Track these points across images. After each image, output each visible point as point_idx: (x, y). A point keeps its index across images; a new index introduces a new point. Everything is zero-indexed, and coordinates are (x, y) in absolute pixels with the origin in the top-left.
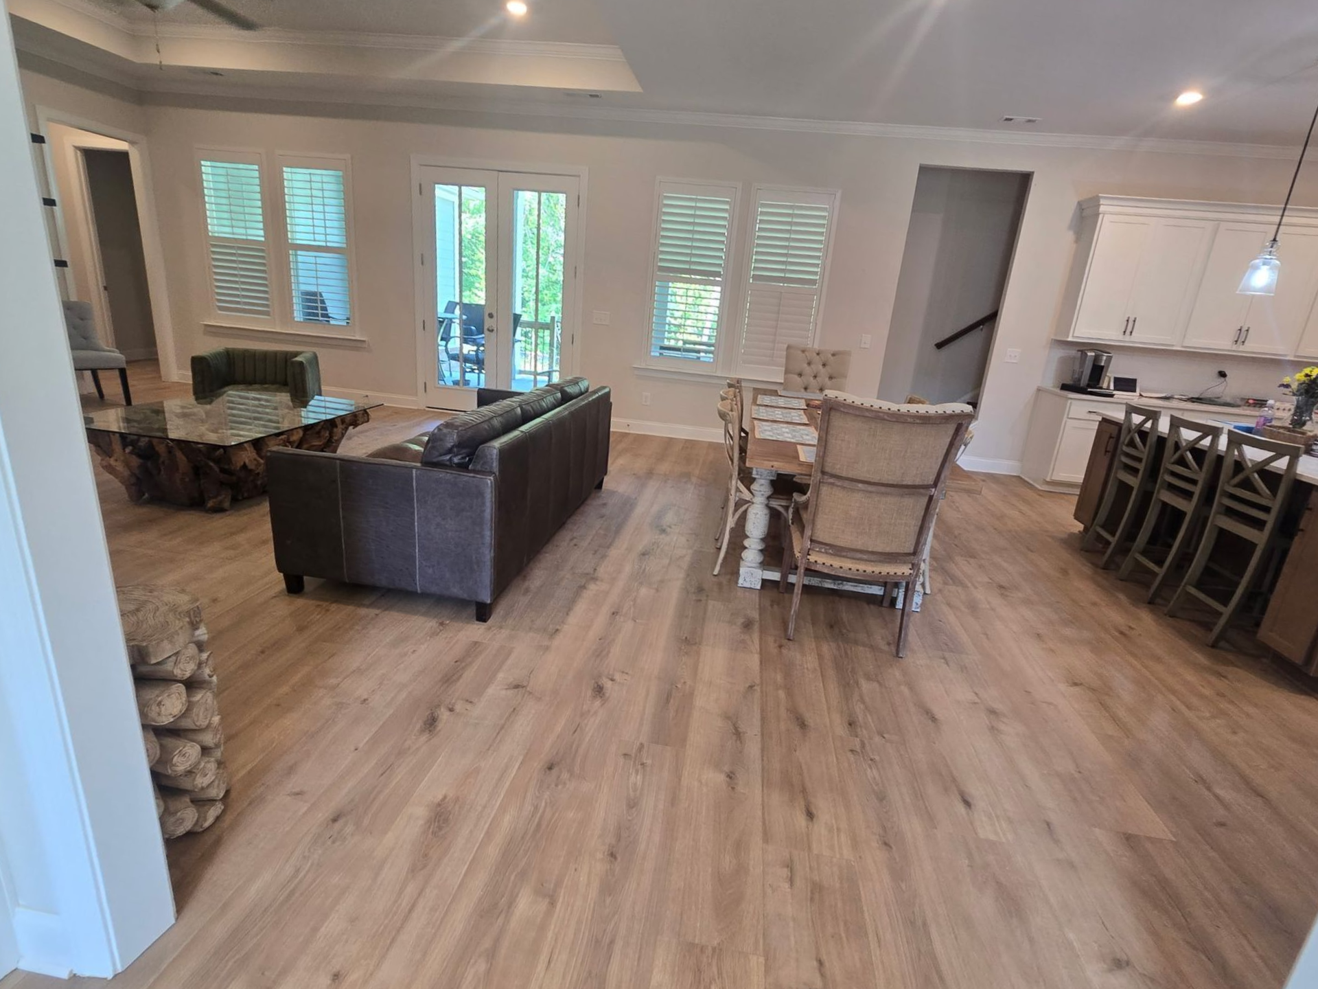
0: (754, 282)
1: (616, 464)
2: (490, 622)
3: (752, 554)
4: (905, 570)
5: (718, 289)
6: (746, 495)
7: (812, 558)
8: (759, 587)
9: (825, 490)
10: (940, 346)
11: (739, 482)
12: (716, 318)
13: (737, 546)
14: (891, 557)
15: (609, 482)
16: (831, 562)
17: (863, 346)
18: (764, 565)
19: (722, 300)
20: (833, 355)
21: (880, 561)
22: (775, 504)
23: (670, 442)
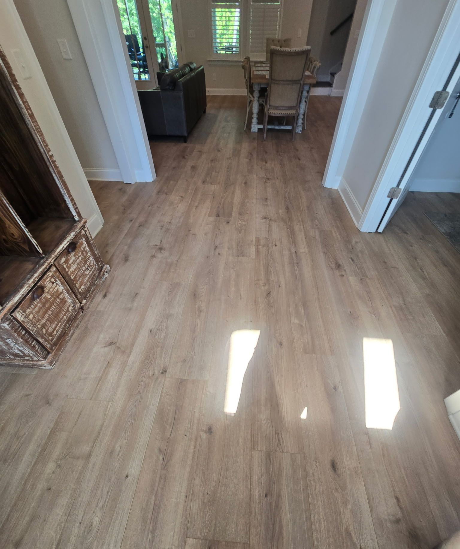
0: (254, 4)
1: (209, 105)
2: (188, 142)
3: (255, 120)
4: (294, 112)
5: (238, 10)
6: (252, 99)
7: (270, 112)
8: (257, 131)
9: (272, 85)
10: (332, 33)
11: (250, 94)
12: (238, 28)
13: (250, 118)
14: (290, 108)
15: (207, 111)
16: (275, 112)
17: (298, 36)
18: (259, 123)
19: (240, 12)
20: (284, 41)
21: (287, 109)
22: (261, 100)
23: (225, 97)
